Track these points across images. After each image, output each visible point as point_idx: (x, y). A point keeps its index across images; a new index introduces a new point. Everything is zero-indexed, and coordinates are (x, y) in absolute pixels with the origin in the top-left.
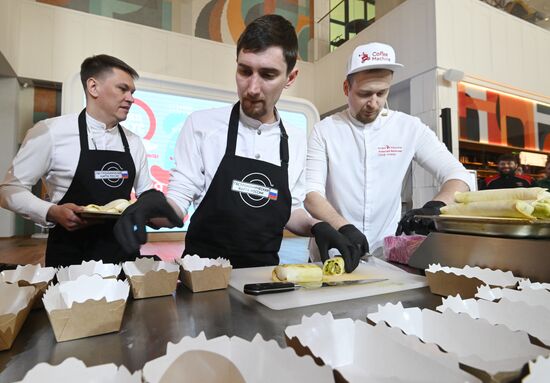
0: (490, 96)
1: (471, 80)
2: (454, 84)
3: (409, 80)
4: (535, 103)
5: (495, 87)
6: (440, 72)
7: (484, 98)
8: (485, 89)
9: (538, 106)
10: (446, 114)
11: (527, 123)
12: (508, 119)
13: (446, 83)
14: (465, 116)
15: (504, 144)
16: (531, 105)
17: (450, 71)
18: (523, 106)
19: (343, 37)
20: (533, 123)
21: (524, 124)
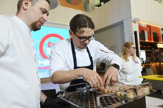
0: (148, 26)
1: (142, 21)
2: (137, 23)
3: (123, 21)
4: (161, 27)
5: (149, 23)
6: (133, 19)
7: (146, 27)
8: (146, 24)
9: (162, 28)
10: (135, 33)
11: (159, 34)
12: (153, 33)
13: (135, 22)
14: (141, 33)
15: (153, 41)
16: (159, 28)
17: (136, 18)
18: (157, 29)
19: (99, 4)
20: (160, 34)
21: (158, 34)
